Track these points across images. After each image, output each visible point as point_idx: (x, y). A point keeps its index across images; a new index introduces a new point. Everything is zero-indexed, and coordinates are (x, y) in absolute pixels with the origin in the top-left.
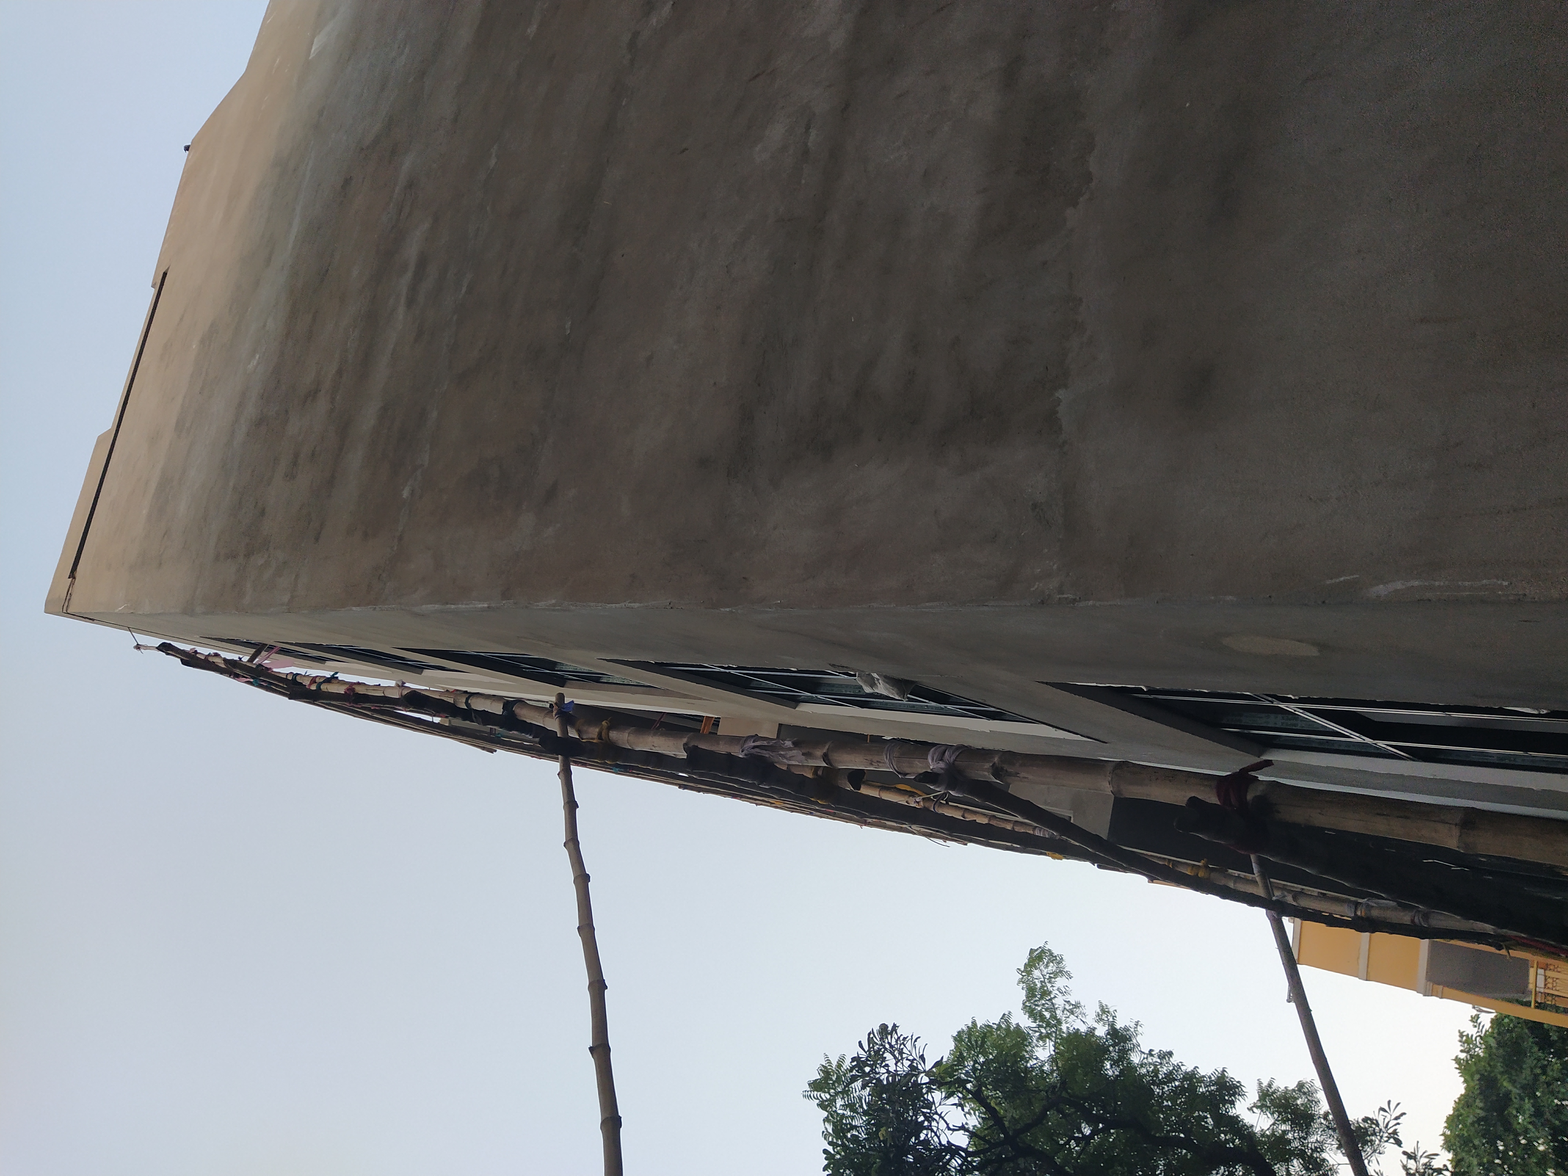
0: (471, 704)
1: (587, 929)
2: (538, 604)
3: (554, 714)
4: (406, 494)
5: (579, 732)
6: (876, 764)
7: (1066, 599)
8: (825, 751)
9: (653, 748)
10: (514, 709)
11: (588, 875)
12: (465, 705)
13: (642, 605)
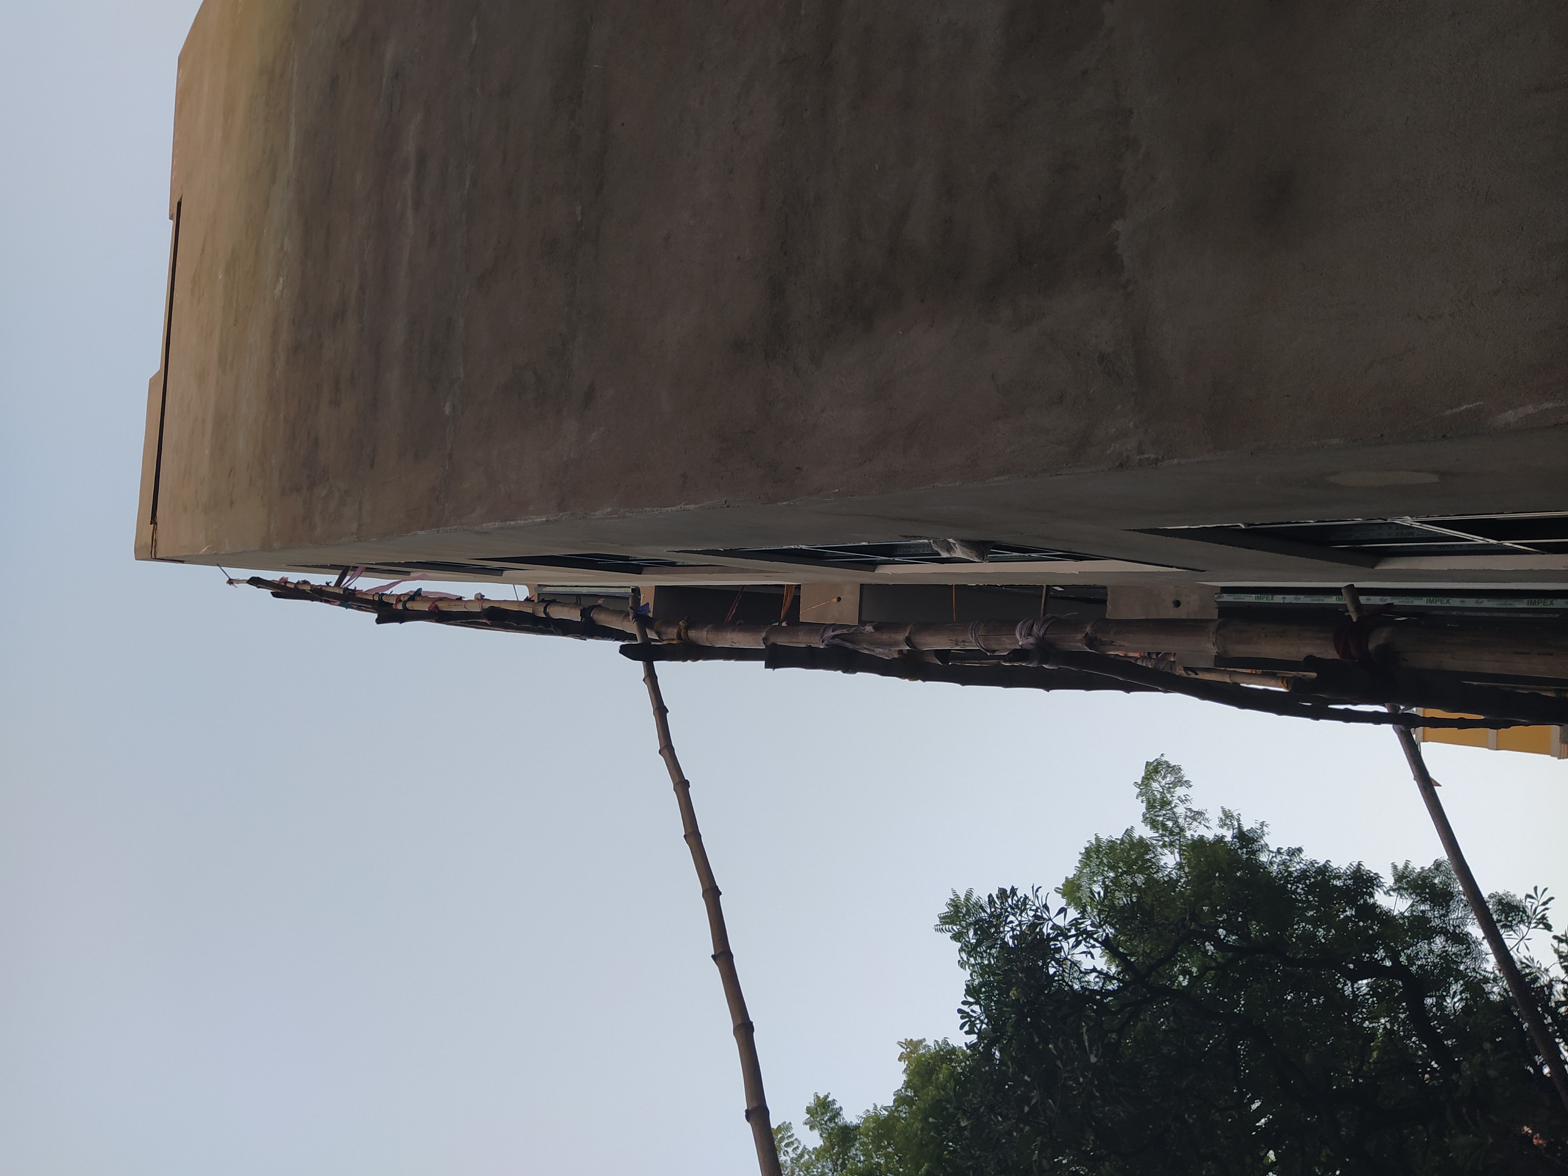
0: (550, 614)
1: (693, 835)
2: (594, 513)
3: (631, 617)
4: (447, 410)
5: (658, 633)
6: (961, 644)
7: (1148, 459)
8: (906, 635)
9: (733, 644)
10: (591, 615)
11: (687, 780)
12: (543, 614)
13: (698, 506)
